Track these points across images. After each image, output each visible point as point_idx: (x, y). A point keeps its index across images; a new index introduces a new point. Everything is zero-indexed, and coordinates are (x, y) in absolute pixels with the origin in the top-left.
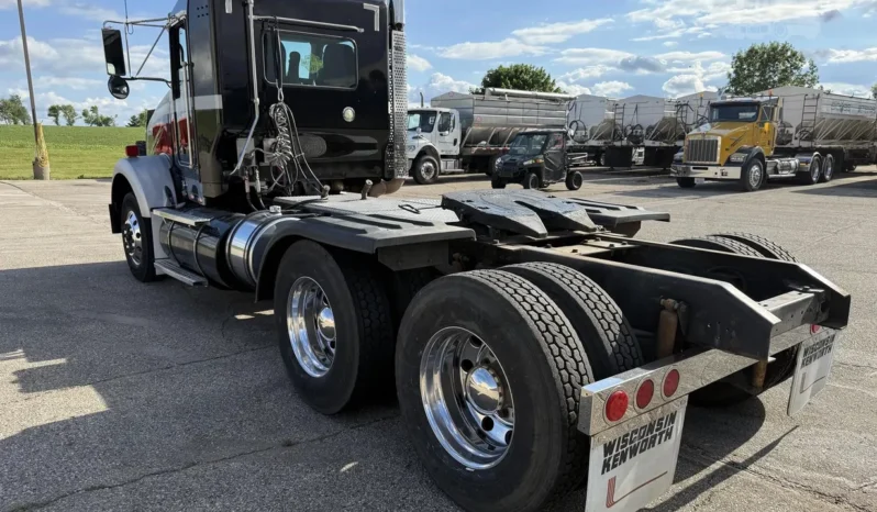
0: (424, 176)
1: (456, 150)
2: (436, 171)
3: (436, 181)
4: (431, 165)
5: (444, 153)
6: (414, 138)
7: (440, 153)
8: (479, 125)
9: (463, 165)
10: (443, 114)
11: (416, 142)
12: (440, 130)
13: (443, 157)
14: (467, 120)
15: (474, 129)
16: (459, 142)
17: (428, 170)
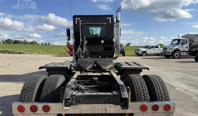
0: (176, 57)
1: (187, 50)
2: (180, 55)
3: (179, 58)
4: (178, 54)
5: (183, 50)
6: (173, 46)
7: (181, 50)
8: (196, 42)
9: (190, 54)
10: (183, 40)
11: (173, 47)
12: (181, 44)
13: (182, 51)
14: (191, 41)
15: (194, 44)
16: (188, 47)
17: (177, 55)
